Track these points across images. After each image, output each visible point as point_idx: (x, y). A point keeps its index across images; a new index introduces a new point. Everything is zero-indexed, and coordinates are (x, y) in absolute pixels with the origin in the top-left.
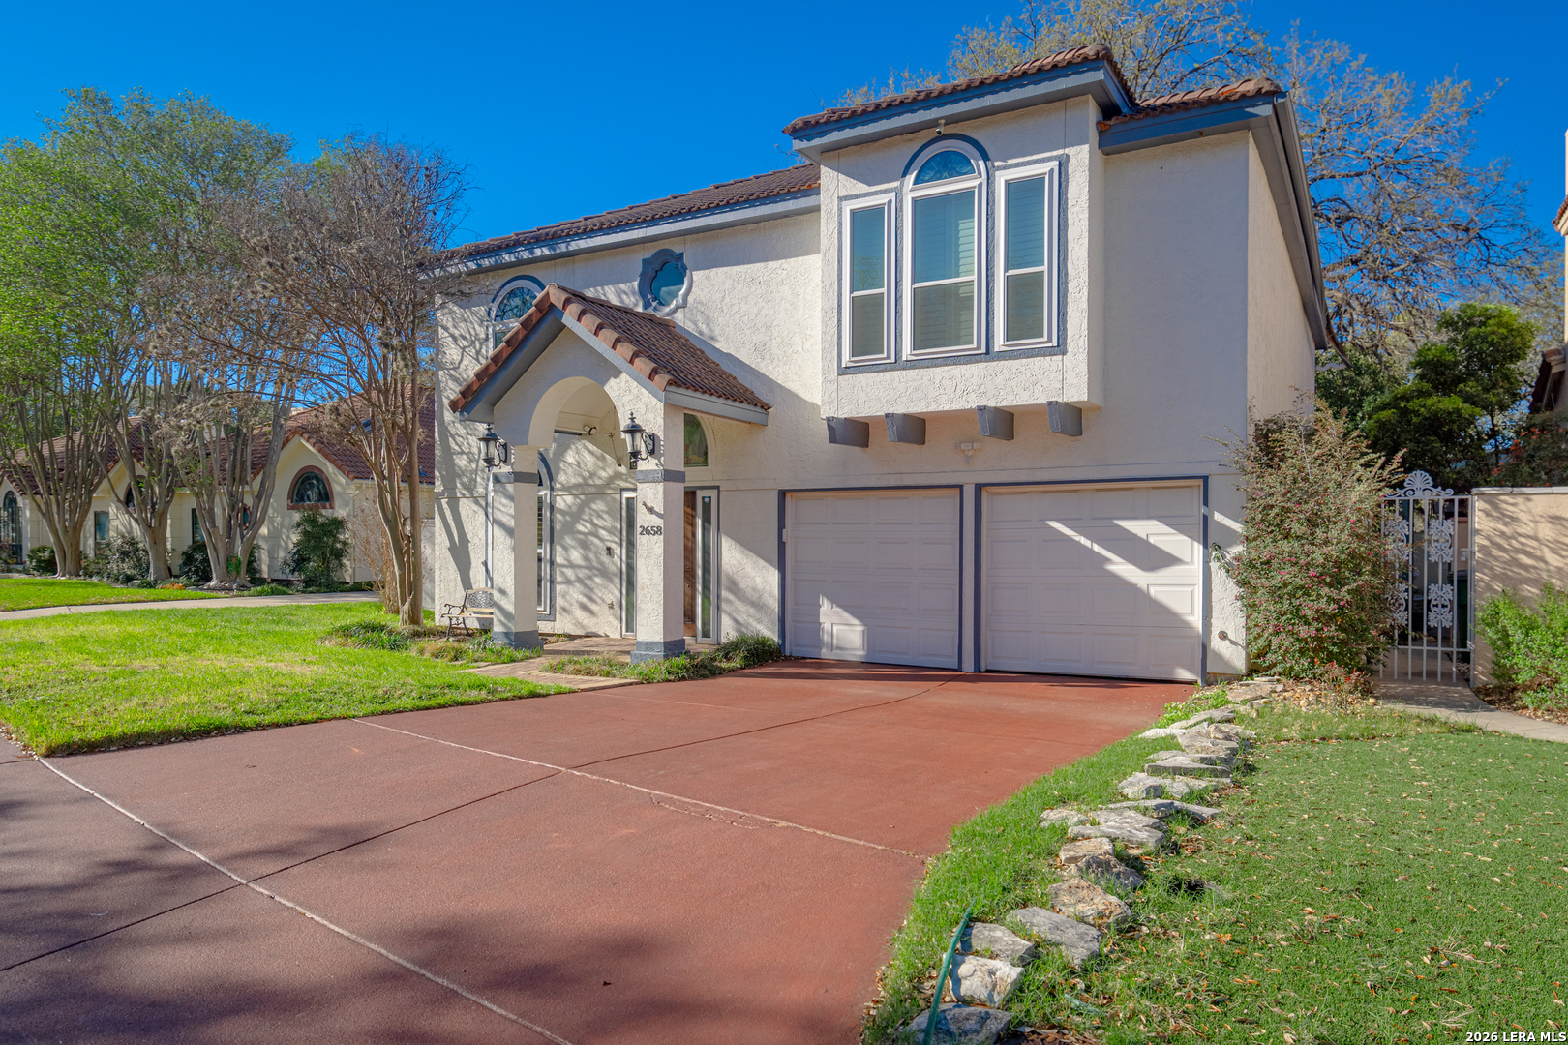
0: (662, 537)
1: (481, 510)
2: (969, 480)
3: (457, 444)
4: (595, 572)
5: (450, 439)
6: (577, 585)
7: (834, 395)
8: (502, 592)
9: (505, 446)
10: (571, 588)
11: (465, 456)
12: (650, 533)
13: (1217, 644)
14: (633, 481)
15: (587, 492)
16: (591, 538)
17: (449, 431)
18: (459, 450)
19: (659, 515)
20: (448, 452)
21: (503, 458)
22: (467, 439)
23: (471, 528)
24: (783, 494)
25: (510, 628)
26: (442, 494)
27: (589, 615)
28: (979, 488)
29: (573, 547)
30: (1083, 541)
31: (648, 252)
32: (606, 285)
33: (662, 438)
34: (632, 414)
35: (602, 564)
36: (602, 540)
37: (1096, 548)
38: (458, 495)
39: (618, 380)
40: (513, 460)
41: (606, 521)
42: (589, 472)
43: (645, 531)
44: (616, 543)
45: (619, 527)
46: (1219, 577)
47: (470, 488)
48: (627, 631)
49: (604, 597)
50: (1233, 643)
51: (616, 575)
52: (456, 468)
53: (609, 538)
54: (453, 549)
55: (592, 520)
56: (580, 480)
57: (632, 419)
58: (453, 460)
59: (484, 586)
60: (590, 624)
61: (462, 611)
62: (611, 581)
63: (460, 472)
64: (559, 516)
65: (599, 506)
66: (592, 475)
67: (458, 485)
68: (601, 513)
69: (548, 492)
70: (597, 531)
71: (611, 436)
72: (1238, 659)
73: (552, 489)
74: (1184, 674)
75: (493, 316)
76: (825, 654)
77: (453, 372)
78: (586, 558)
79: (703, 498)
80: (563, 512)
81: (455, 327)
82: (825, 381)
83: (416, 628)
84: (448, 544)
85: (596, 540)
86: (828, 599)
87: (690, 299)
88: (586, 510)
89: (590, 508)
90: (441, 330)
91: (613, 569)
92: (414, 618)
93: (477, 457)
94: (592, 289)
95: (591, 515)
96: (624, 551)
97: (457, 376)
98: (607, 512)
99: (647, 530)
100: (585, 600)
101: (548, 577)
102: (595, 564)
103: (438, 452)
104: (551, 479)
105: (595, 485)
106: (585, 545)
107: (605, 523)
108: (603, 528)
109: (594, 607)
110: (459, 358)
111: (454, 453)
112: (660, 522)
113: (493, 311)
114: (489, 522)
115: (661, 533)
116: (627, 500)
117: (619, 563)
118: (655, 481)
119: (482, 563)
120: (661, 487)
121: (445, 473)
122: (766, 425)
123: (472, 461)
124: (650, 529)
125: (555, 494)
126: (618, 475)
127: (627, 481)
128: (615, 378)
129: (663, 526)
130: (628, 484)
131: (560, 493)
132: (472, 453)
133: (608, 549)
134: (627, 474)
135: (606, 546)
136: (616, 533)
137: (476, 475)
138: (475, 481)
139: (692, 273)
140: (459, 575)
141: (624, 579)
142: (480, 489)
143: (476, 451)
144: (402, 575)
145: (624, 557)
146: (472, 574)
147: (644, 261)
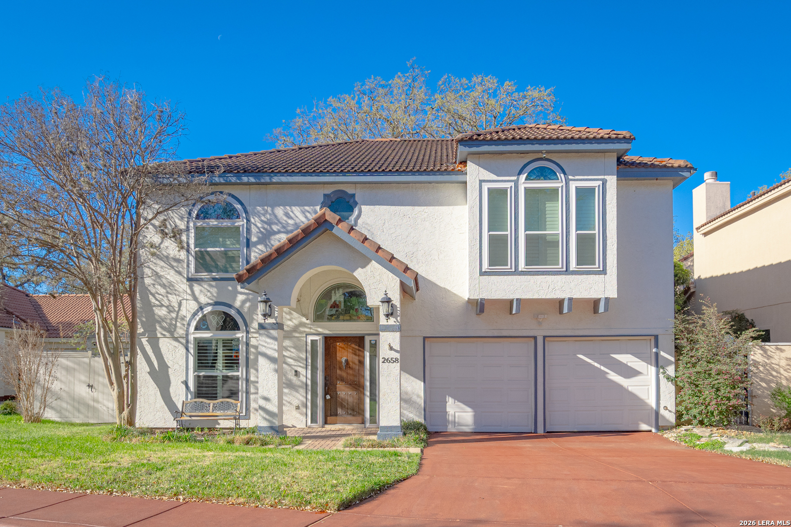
0: (399, 364)
1: (181, 346)
2: (540, 334)
3: (157, 300)
4: (284, 386)
5: (151, 297)
7: (477, 286)
9: (270, 306)
11: (164, 309)
12: (390, 362)
13: (662, 412)
14: (316, 329)
17: (150, 291)
19: (396, 351)
20: (149, 306)
21: (269, 314)
22: (167, 297)
23: (171, 358)
24: (425, 338)
25: (274, 423)
26: (143, 334)
28: (545, 337)
30: (596, 365)
31: (329, 190)
32: (294, 206)
33: (398, 307)
34: (386, 292)
35: (291, 381)
36: (290, 366)
37: (603, 368)
38: (159, 335)
39: (365, 269)
40: (276, 315)
43: (386, 360)
44: (301, 367)
45: (304, 357)
46: (663, 381)
48: (312, 423)
49: (292, 402)
50: (670, 411)
51: (301, 388)
52: (156, 316)
53: (293, 364)
54: (153, 373)
57: (386, 294)
58: (153, 311)
61: (182, 416)
62: (297, 391)
63: (159, 319)
64: (252, 350)
65: (287, 343)
67: (158, 328)
68: (288, 348)
69: (244, 334)
70: (285, 360)
71: (298, 301)
72: (671, 418)
73: (248, 332)
74: (644, 427)
75: (194, 215)
76: (451, 429)
79: (370, 341)
80: (256, 347)
82: (470, 278)
84: (148, 370)
86: (452, 397)
87: (360, 221)
90: (142, 220)
91: (299, 383)
92: (130, 422)
93: (177, 309)
94: (281, 207)
96: (309, 372)
97: (158, 253)
98: (293, 348)
99: (387, 360)
101: (244, 389)
102: (284, 381)
104: (246, 325)
107: (293, 355)
108: (291, 358)
110: (160, 241)
111: (155, 306)
112: (398, 355)
113: (194, 213)
114: (189, 354)
115: (398, 362)
116: (312, 341)
117: (304, 380)
118: (393, 331)
119: (182, 382)
120: (398, 334)
121: (144, 319)
122: (415, 299)
123: (172, 312)
124: (390, 359)
125: (250, 336)
126: (302, 324)
127: (310, 328)
128: (362, 268)
129: (399, 358)
130: (312, 330)
131: (255, 335)
132: (171, 306)
133: (296, 371)
134: (311, 325)
135: (293, 369)
136: (302, 361)
137: (176, 322)
138: (175, 326)
139: (362, 206)
140: (158, 391)
141: (309, 390)
142: (180, 331)
143: (176, 305)
144: (121, 393)
145: (309, 376)
146: (172, 390)
147: (325, 195)
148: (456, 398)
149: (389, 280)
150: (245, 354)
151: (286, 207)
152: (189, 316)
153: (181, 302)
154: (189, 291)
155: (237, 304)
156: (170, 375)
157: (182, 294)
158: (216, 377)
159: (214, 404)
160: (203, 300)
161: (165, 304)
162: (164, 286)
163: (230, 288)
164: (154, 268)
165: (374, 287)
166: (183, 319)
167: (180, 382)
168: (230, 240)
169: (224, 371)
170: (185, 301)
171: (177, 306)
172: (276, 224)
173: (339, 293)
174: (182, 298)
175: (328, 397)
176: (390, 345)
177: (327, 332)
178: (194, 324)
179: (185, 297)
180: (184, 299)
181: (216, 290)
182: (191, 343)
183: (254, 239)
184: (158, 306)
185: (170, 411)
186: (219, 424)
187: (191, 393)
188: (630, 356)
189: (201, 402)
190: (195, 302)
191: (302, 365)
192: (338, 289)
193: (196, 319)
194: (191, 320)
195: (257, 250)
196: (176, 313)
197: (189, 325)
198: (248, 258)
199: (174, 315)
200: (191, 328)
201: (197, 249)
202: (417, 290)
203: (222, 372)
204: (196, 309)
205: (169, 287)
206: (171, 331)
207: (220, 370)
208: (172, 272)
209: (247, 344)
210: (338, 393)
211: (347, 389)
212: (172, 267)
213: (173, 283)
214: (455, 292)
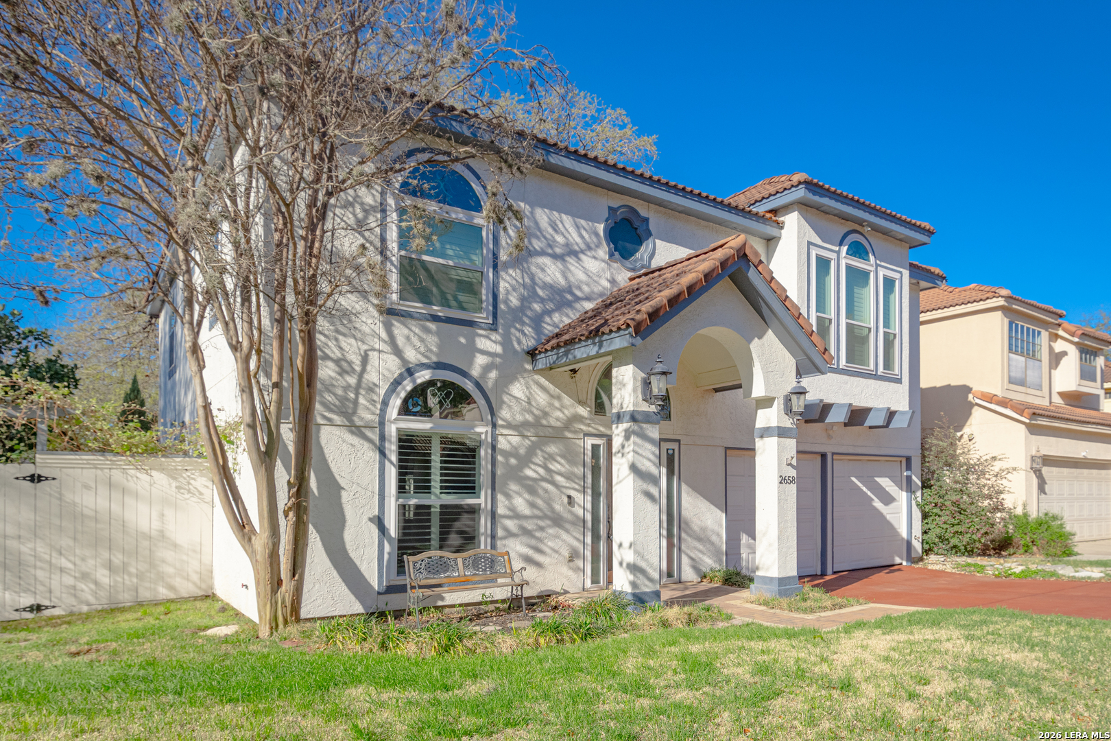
2: (830, 450)
4: (549, 523)
11: (330, 364)
13: (912, 542)
14: (597, 427)
15: (542, 434)
16: (544, 484)
22: (337, 340)
28: (833, 454)
29: (519, 494)
38: (320, 420)
42: (542, 410)
45: (582, 473)
46: (913, 508)
50: (918, 541)
53: (564, 484)
55: (545, 464)
56: (529, 418)
60: (540, 580)
64: (500, 458)
65: (552, 449)
66: (546, 415)
68: (556, 457)
69: (489, 429)
70: (552, 477)
71: (572, 377)
72: (919, 547)
73: (494, 425)
74: (897, 560)
79: (667, 450)
80: (506, 454)
88: (539, 452)
89: (542, 451)
93: (358, 369)
94: (546, 210)
96: (589, 498)
98: (563, 457)
101: (489, 530)
102: (549, 513)
104: (493, 413)
105: (552, 427)
107: (563, 470)
114: (387, 462)
116: (593, 446)
117: (580, 512)
119: (371, 520)
123: (347, 372)
125: (497, 432)
126: (577, 418)
127: (589, 425)
130: (590, 429)
131: (505, 432)
132: (347, 361)
133: (569, 497)
134: (590, 419)
135: (565, 493)
136: (577, 481)
137: (357, 394)
138: (356, 402)
139: (657, 241)
140: (318, 539)
141: (588, 529)
142: (366, 414)
143: (356, 360)
145: (589, 506)
146: (348, 536)
147: (610, 208)
150: (489, 467)
151: (554, 212)
152: (384, 387)
153: (366, 355)
154: (384, 335)
155: (475, 372)
156: (344, 505)
157: (368, 338)
158: (429, 507)
159: (464, 560)
160: (412, 356)
161: (332, 355)
163: (463, 340)
166: (371, 389)
167: (365, 519)
168: (454, 247)
169: (443, 496)
170: (376, 354)
171: (358, 362)
172: (538, 238)
174: (370, 348)
178: (396, 403)
179: (377, 346)
180: (374, 350)
181: (436, 339)
182: (390, 442)
183: (503, 256)
185: (344, 581)
186: (442, 599)
187: (390, 540)
188: (887, 479)
189: (441, 557)
190: (393, 357)
191: (577, 487)
193: (398, 395)
194: (389, 394)
195: (508, 278)
196: (356, 376)
197: (385, 403)
198: (495, 290)
199: (352, 380)
200: (389, 410)
201: (403, 253)
203: (440, 498)
204: (398, 372)
206: (347, 412)
207: (436, 495)
209: (494, 448)
213: (350, 314)
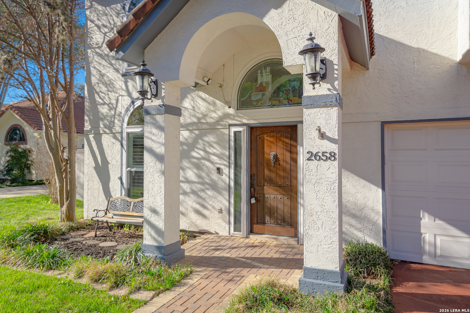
0: (336, 163)
1: (117, 142)
3: (100, 98)
4: (208, 186)
5: (96, 95)
6: (192, 196)
8: (154, 211)
9: (156, 83)
10: (187, 197)
11: (106, 106)
12: (320, 159)
14: (239, 119)
15: (201, 128)
16: (203, 161)
17: (95, 90)
18: (102, 102)
19: (332, 140)
21: (154, 93)
22: (108, 94)
23: (110, 154)
25: (161, 242)
26: (90, 131)
27: (201, 218)
29: (188, 168)
33: (336, 62)
34: (311, 35)
35: (212, 180)
36: (212, 163)
38: (101, 132)
39: (280, 10)
40: (163, 94)
41: (217, 150)
42: (202, 113)
43: (313, 156)
44: (225, 165)
45: (227, 153)
47: (110, 127)
48: (235, 231)
49: (214, 204)
51: (225, 189)
52: (100, 114)
53: (218, 161)
54: (97, 168)
55: (204, 148)
56: (195, 120)
57: (312, 39)
58: (97, 109)
59: (119, 196)
60: (202, 224)
61: (106, 214)
62: (220, 193)
63: (102, 117)
65: (210, 138)
66: (205, 116)
67: (101, 126)
68: (212, 143)
70: (209, 157)
71: (221, 86)
75: (127, 8)
76: (428, 259)
77: (98, 50)
78: (199, 176)
81: (98, 20)
83: (72, 224)
84: (93, 165)
85: (207, 163)
86: (429, 212)
88: (200, 141)
89: (203, 140)
90: (89, 22)
91: (221, 184)
92: (70, 216)
93: (115, 106)
95: (204, 144)
96: (232, 171)
97: (101, 52)
98: (216, 143)
99: (316, 155)
100: (198, 207)
102: (208, 181)
103: (87, 104)
105: (207, 123)
106: (198, 167)
107: (217, 152)
108: (214, 154)
109: (205, 212)
110: (102, 40)
111: (99, 104)
112: (334, 148)
113: (127, 6)
114: (123, 150)
115: (335, 159)
116: (235, 133)
117: (227, 180)
118: (325, 106)
119: (118, 178)
120: (334, 112)
121: (92, 118)
122: (368, 69)
123: (111, 109)
124: (320, 154)
126: (227, 116)
127: (234, 119)
128: (276, 9)
129: (336, 152)
130: (235, 121)
132: (112, 104)
133: (218, 169)
134: (234, 114)
135: (216, 167)
136: (225, 158)
137: (114, 118)
138: (114, 122)
140: (101, 185)
141: (232, 193)
142: (118, 129)
143: (114, 102)
144: (62, 187)
145: (232, 176)
146: (111, 185)
148: (436, 214)
149: (320, 19)
152: (123, 112)
153: (118, 98)
154: (124, 87)
156: (110, 171)
157: (118, 92)
159: (134, 203)
160: (135, 94)
161: (106, 102)
162: (106, 85)
164: (98, 68)
165: (293, 36)
166: (119, 115)
167: (116, 177)
170: (121, 97)
173: (266, 72)
174: (118, 95)
175: (253, 201)
176: (320, 131)
177: (252, 122)
178: (127, 119)
179: (121, 93)
180: (120, 95)
182: (125, 139)
184: (102, 104)
187: (124, 189)
189: (124, 200)
190: (128, 97)
191: (225, 162)
192: (265, 68)
193: (128, 115)
194: (125, 115)
196: (114, 110)
197: (123, 120)
199: (113, 112)
200: (124, 123)
202: (372, 54)
204: (129, 103)
205: (109, 85)
208: (111, 70)
210: (266, 196)
211: (276, 193)
212: (111, 64)
213: (112, 81)
214: (434, 51)
